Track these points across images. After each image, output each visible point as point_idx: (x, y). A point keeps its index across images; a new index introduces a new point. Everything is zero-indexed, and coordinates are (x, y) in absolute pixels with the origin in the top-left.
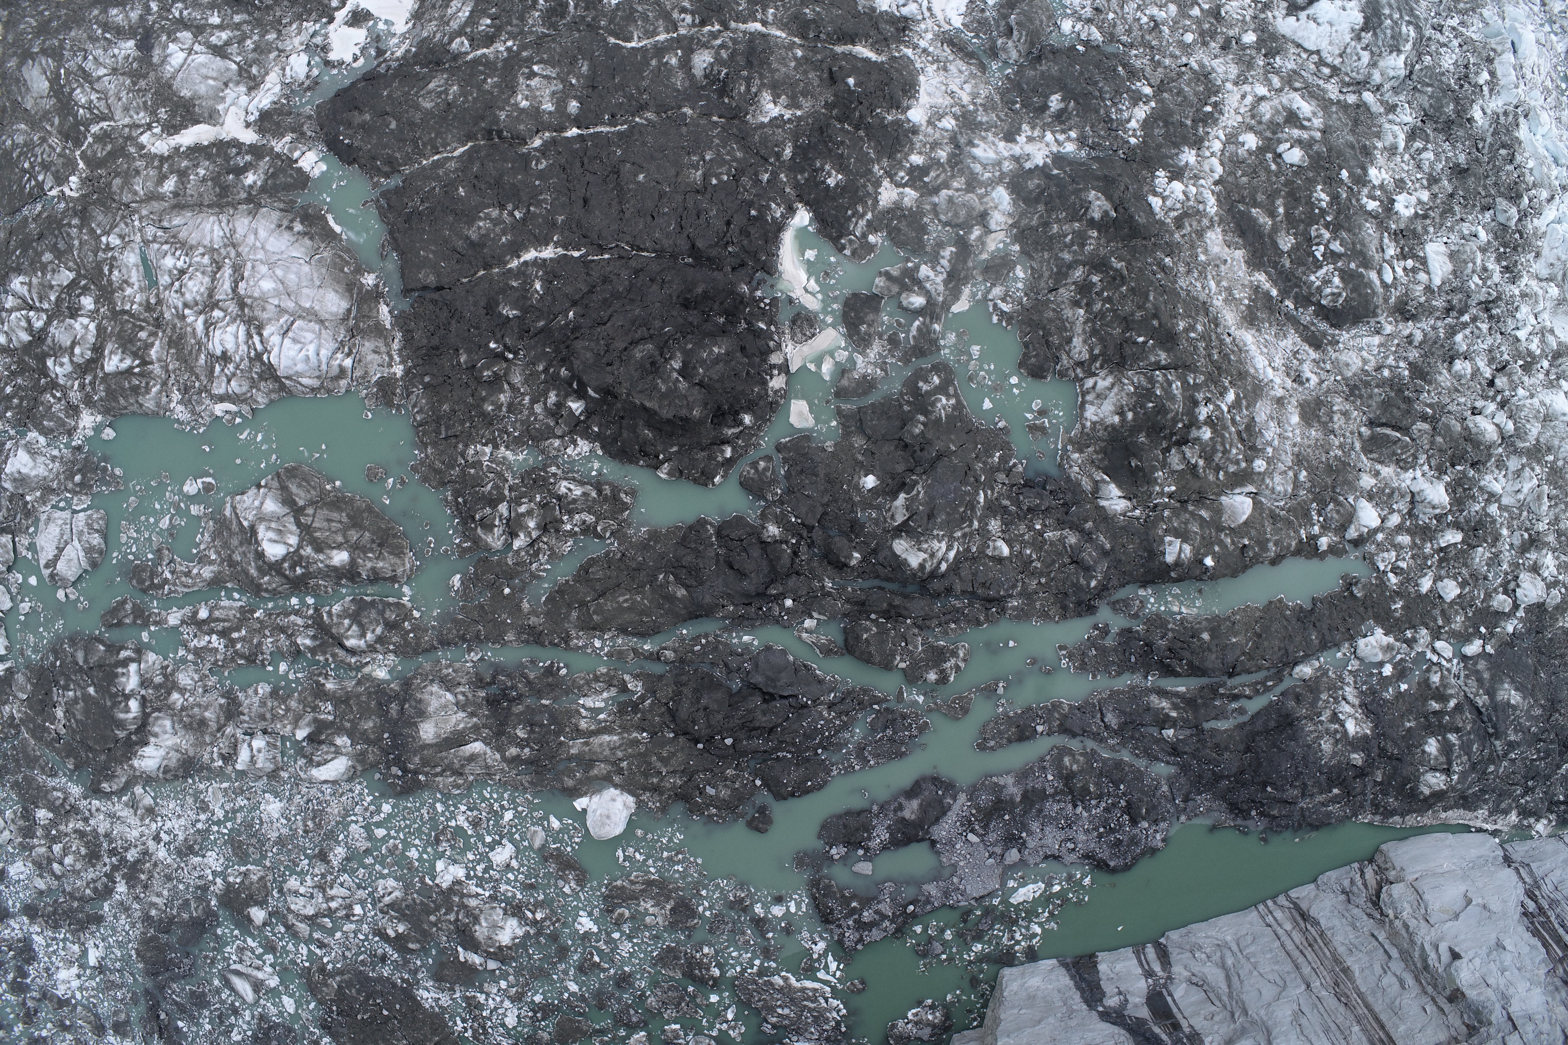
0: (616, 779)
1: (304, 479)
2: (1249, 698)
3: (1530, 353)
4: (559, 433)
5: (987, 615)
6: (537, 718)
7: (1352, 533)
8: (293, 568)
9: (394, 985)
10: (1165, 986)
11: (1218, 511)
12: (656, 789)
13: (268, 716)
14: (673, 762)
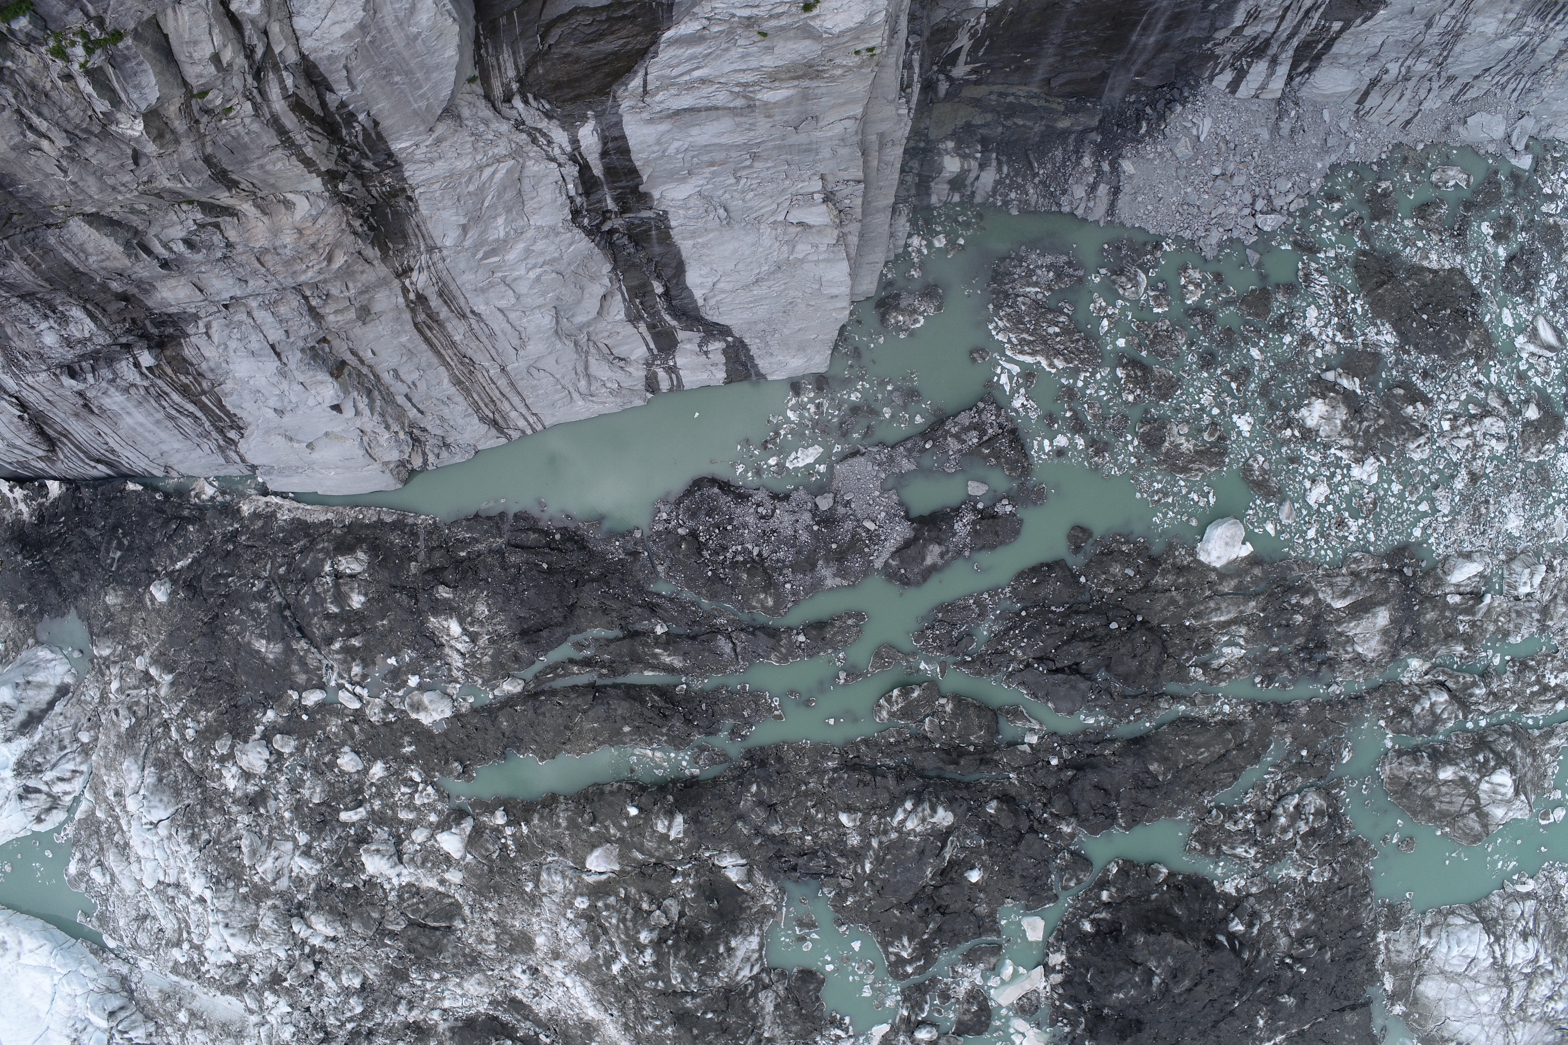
0: (1213, 577)
1: (1466, 834)
2: (572, 661)
3: (275, 992)
4: (1252, 900)
5: (858, 750)
6: (1283, 631)
7: (467, 825)
8: (1487, 760)
9: (1416, 347)
10: (655, 357)
11: (622, 857)
12: (1180, 570)
13: (1513, 615)
14: (1165, 602)
